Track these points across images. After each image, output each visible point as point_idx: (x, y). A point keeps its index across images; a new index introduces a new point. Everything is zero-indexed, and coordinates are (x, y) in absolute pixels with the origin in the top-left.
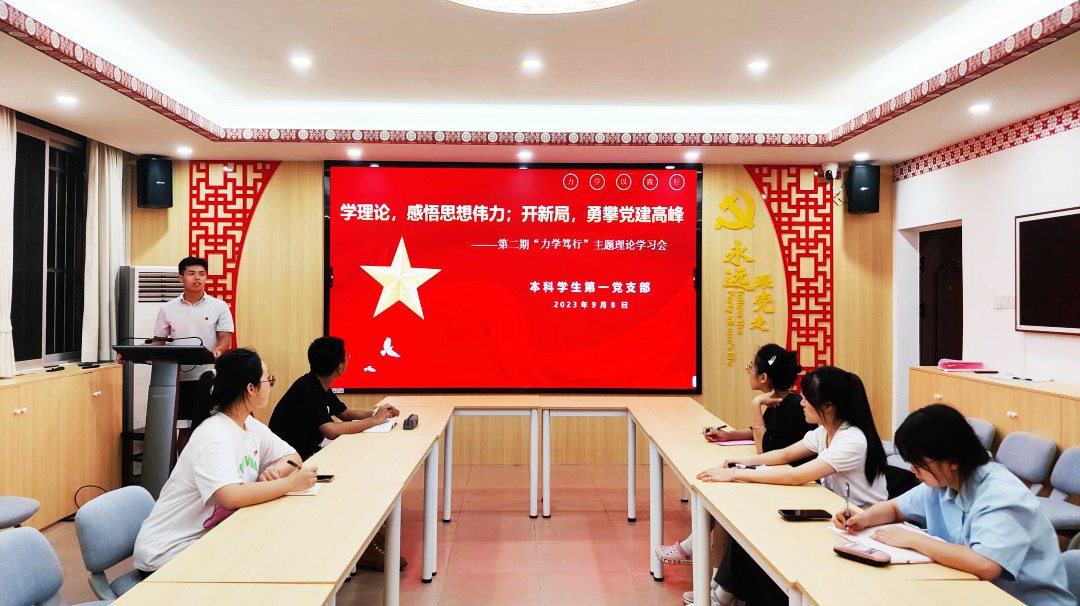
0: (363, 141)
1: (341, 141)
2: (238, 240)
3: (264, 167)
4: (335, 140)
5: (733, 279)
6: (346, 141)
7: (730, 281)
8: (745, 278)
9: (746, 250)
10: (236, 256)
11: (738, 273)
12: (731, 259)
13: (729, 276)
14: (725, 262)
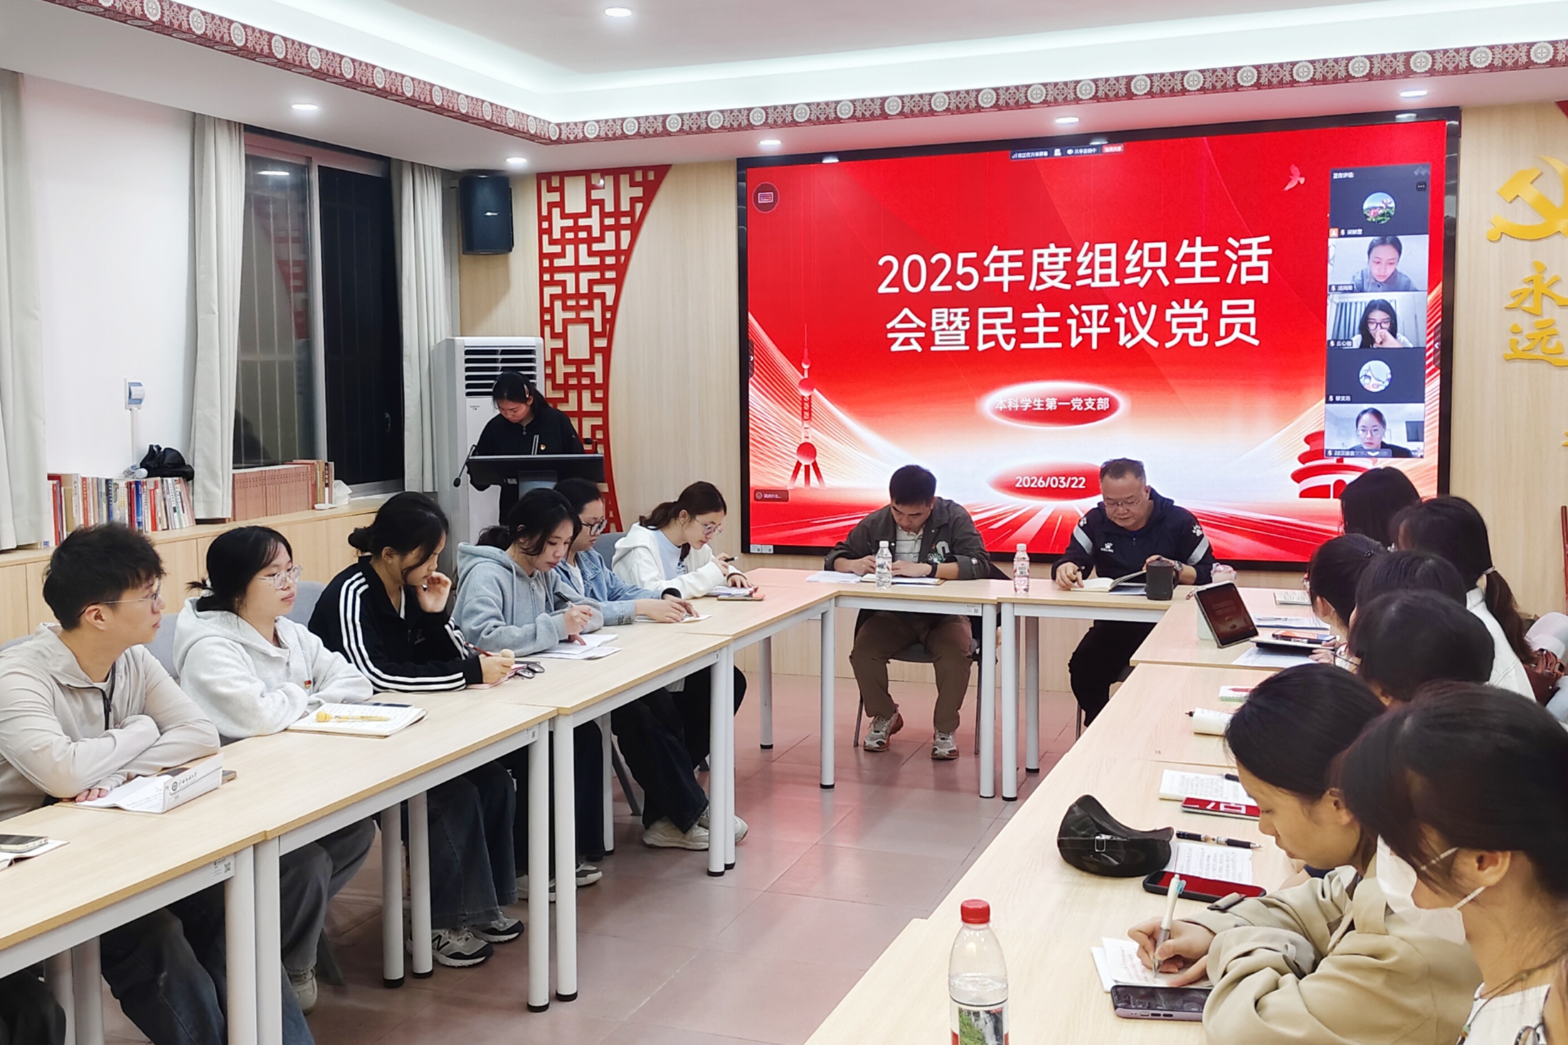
2: (610, 302)
3: (645, 176)
5: (1526, 345)
7: (1520, 348)
8: (1555, 340)
9: (1557, 281)
10: (608, 327)
11: (1537, 331)
12: (1523, 302)
13: (1518, 338)
14: (1507, 308)
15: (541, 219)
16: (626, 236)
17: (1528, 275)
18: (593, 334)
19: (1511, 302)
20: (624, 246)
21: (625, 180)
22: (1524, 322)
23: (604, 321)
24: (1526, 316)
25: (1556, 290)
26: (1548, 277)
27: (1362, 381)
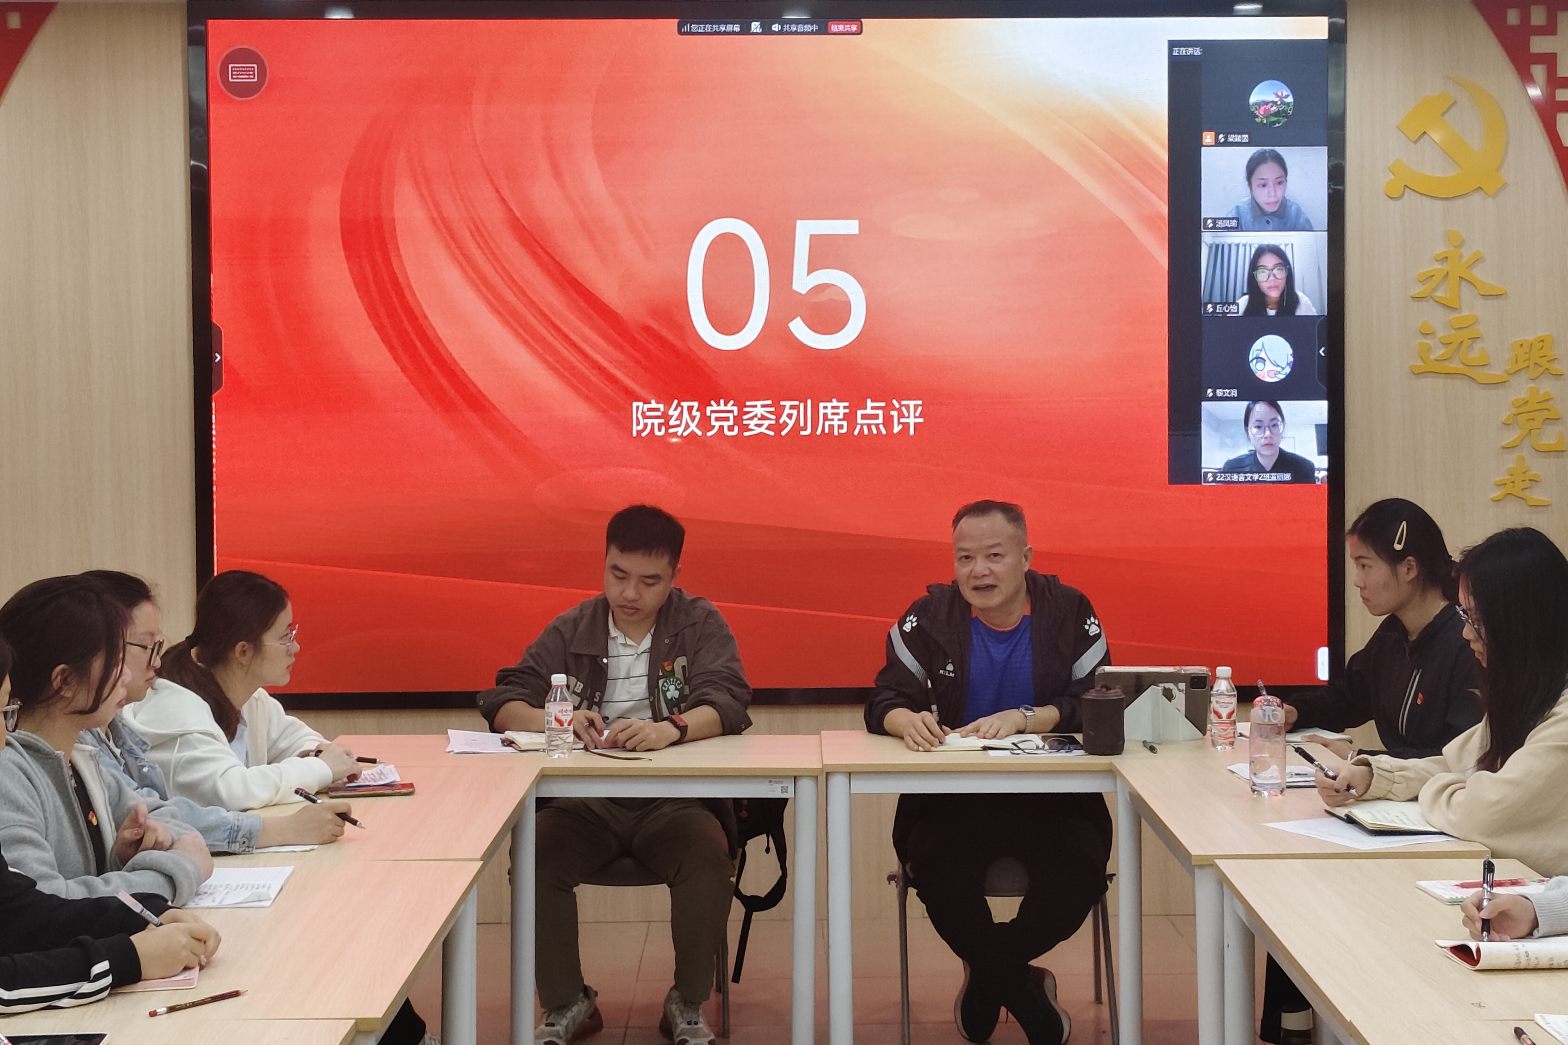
5: (1440, 352)
7: (1432, 357)
8: (1478, 346)
9: (1478, 260)
11: (1454, 332)
12: (1435, 289)
13: (1428, 341)
14: (1415, 298)
17: (1440, 249)
19: (1418, 290)
22: (1436, 318)
24: (1440, 311)
25: (1478, 273)
26: (1467, 254)
27: (1253, 365)
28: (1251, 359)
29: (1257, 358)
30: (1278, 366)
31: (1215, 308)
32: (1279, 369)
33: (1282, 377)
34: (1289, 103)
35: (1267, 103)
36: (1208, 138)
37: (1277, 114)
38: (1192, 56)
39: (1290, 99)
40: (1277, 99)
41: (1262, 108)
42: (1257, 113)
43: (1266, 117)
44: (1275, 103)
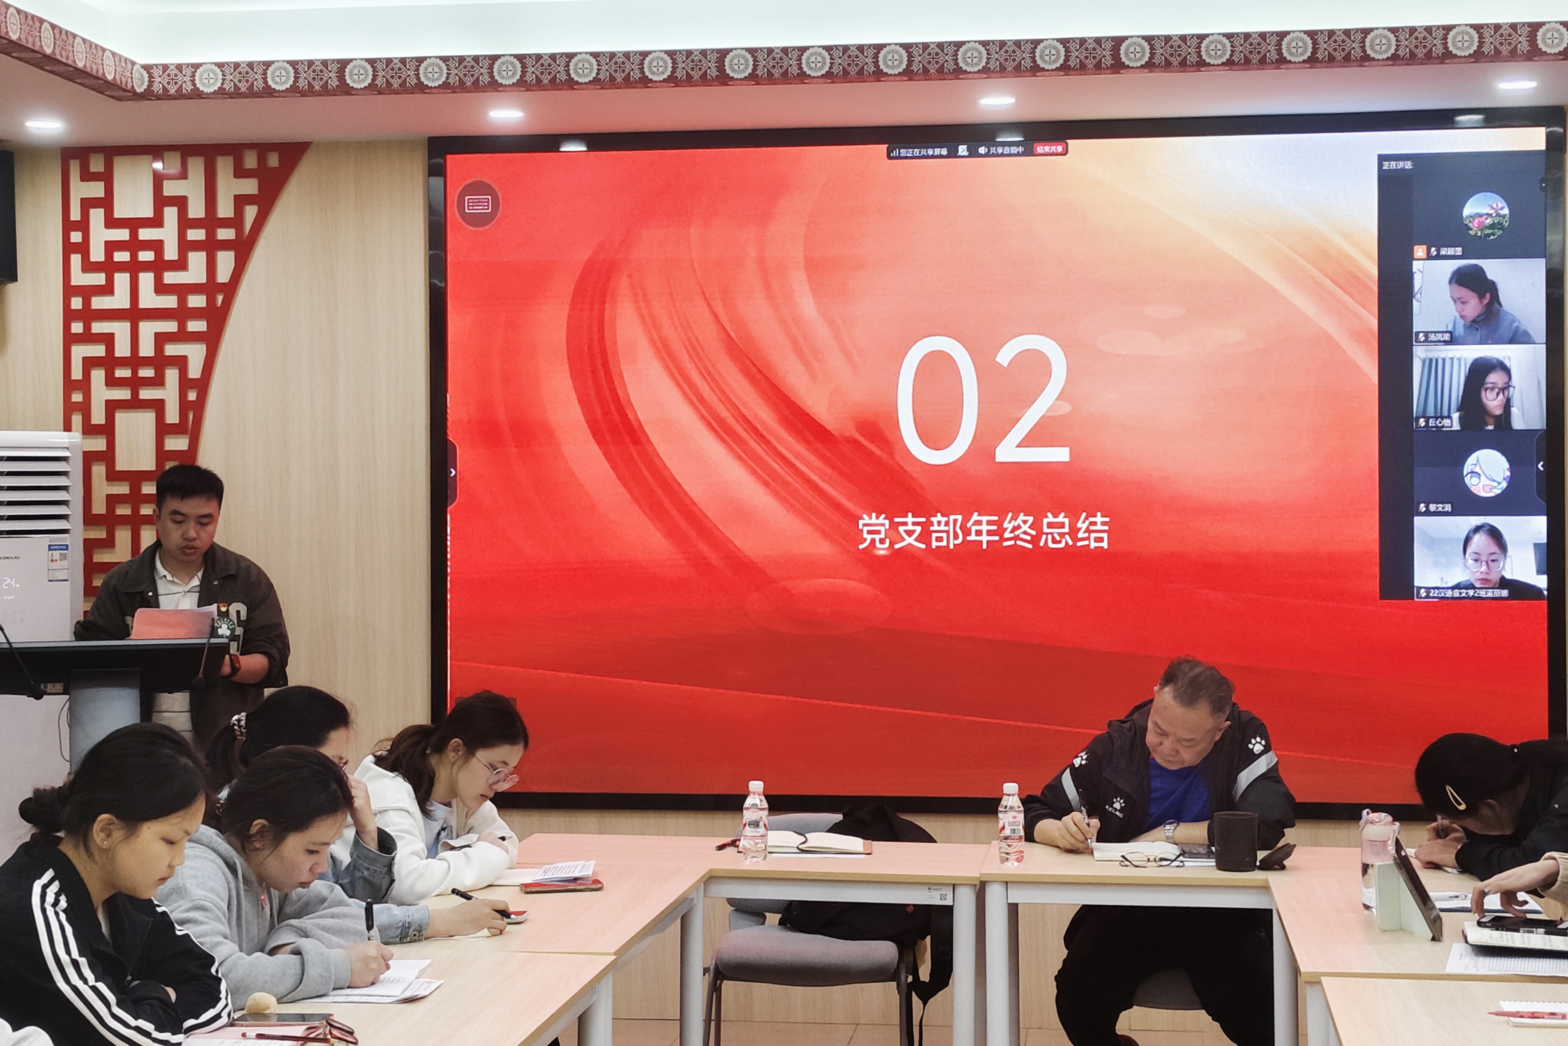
0: (522, 84)
1: (461, 88)
2: (195, 371)
3: (261, 160)
4: (445, 86)
6: (477, 87)
10: (191, 416)
15: (68, 226)
16: (226, 261)
18: (163, 430)
20: (223, 275)
21: (224, 167)
23: (184, 405)
27: (1467, 480)
28: (1465, 473)
29: (1472, 472)
30: (1494, 481)
31: (1427, 422)
32: (1495, 484)
33: (1498, 492)
34: (1504, 216)
35: (1481, 216)
36: (1420, 251)
37: (1492, 226)
38: (1403, 170)
39: (1506, 211)
40: (1491, 212)
41: (1476, 221)
42: (1470, 225)
43: (1482, 230)
44: (1490, 215)
